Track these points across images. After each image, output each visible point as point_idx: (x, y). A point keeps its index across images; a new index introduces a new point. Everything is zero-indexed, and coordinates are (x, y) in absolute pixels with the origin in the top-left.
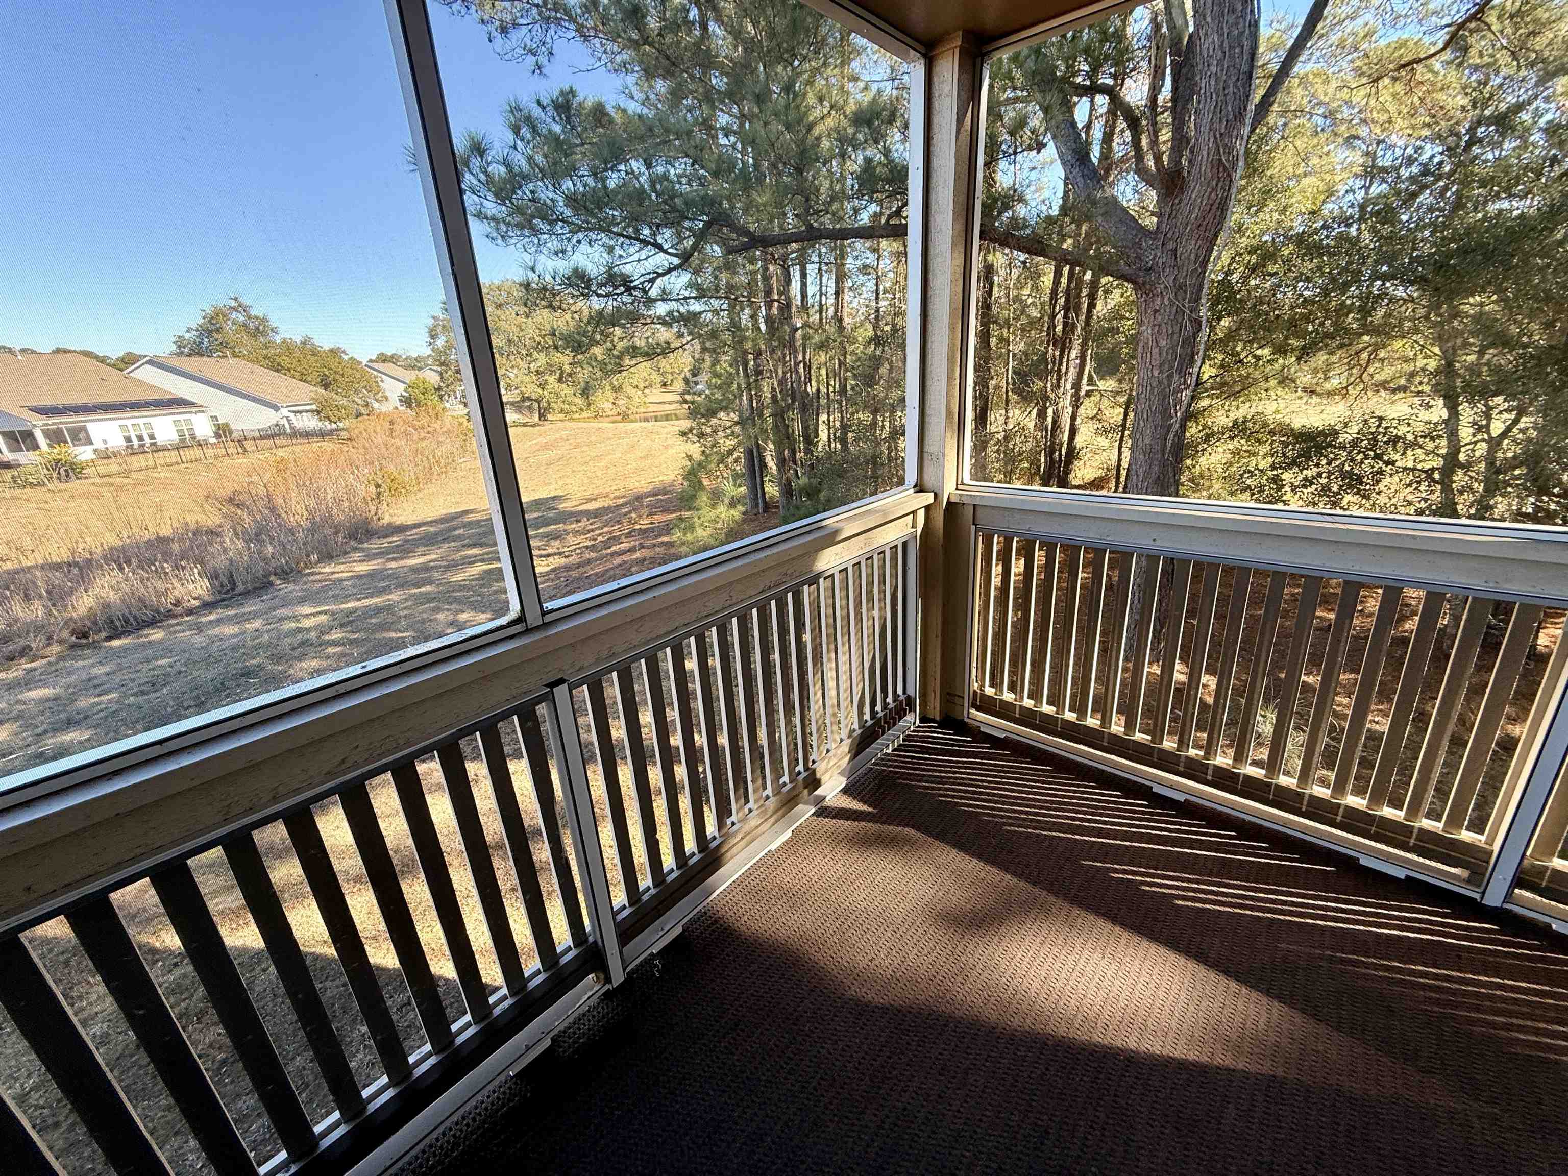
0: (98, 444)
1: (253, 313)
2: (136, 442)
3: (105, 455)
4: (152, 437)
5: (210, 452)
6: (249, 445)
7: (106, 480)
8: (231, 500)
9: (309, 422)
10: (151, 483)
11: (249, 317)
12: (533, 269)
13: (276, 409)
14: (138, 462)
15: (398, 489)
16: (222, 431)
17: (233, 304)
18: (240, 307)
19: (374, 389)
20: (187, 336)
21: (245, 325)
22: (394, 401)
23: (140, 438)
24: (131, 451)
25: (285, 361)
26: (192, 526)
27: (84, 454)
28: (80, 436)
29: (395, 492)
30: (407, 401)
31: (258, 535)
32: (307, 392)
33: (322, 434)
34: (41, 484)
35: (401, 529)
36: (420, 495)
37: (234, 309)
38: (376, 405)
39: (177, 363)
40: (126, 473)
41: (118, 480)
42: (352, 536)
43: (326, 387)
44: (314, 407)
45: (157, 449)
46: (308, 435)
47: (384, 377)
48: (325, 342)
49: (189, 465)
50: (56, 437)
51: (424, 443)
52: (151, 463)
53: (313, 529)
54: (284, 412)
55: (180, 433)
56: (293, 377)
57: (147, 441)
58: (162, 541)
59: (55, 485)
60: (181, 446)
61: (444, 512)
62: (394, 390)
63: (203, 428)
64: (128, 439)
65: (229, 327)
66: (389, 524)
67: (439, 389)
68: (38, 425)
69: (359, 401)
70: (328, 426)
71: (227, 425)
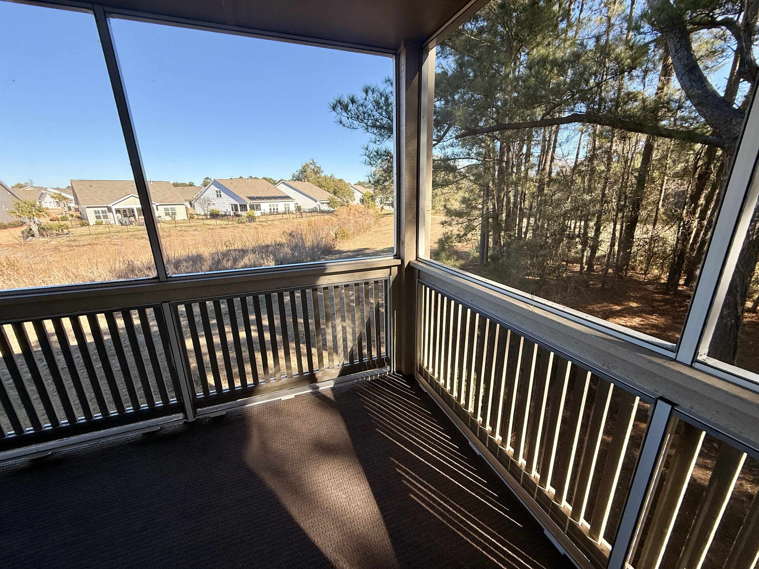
0: (262, 211)
1: (317, 165)
2: (272, 211)
3: (263, 214)
4: (277, 209)
5: (292, 216)
6: (304, 215)
7: (261, 223)
8: (290, 234)
9: (325, 207)
10: (272, 226)
11: (315, 167)
12: (367, 149)
13: (316, 201)
14: (271, 217)
15: (345, 236)
16: (299, 209)
17: (312, 162)
18: (314, 163)
19: (351, 195)
20: (296, 174)
21: (314, 170)
22: (357, 201)
23: (274, 209)
24: (271, 214)
25: (324, 184)
26: (278, 242)
27: (257, 213)
28: (258, 207)
29: (343, 237)
30: (362, 201)
31: (294, 248)
32: (326, 195)
33: (328, 212)
34: (244, 223)
35: (342, 252)
36: (353, 240)
37: (311, 164)
38: (350, 202)
39: (291, 183)
40: (266, 222)
41: (264, 224)
42: (323, 253)
43: (335, 193)
44: (328, 202)
45: (278, 213)
46: (323, 212)
47: (356, 191)
48: (337, 177)
49: (285, 220)
50: (252, 207)
51: (361, 219)
52: (274, 218)
53: (313, 248)
54: (318, 203)
55: (285, 208)
56: (325, 190)
57: (276, 211)
58: (268, 246)
59: (248, 224)
60: (284, 213)
61: (358, 248)
62: (358, 196)
63: (292, 208)
64: (271, 210)
65: (309, 170)
66: (338, 250)
67: (372, 196)
68: (249, 202)
69: (345, 200)
70: (332, 209)
71: (300, 206)
